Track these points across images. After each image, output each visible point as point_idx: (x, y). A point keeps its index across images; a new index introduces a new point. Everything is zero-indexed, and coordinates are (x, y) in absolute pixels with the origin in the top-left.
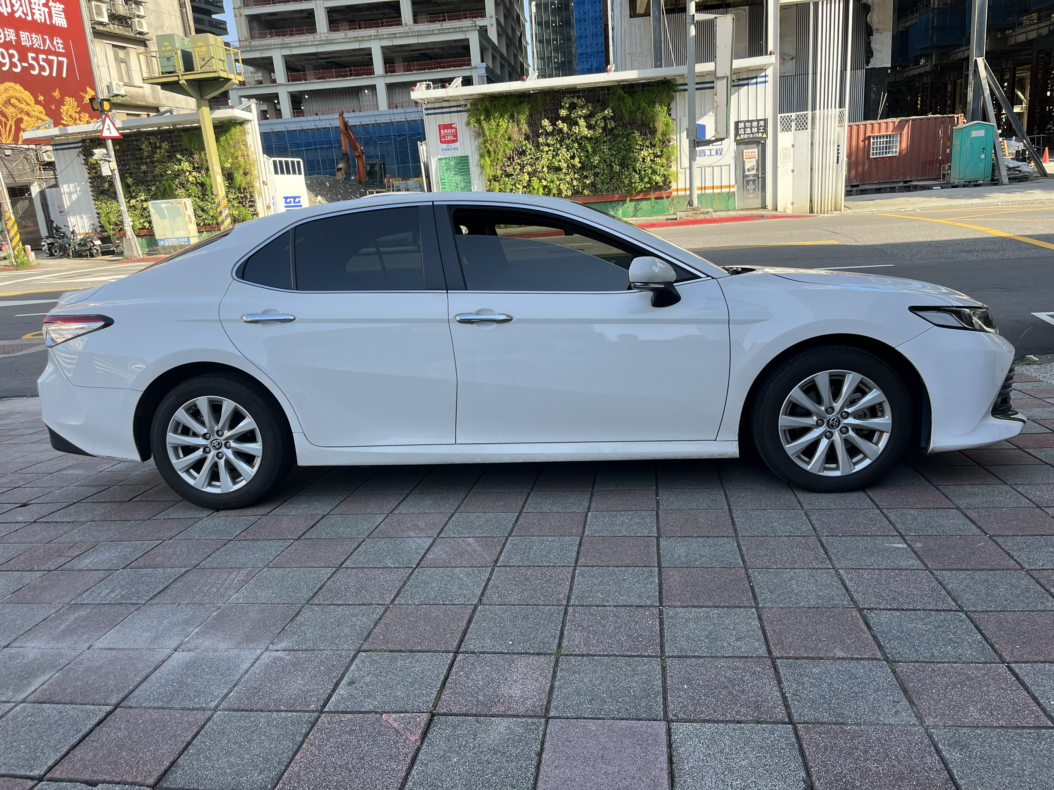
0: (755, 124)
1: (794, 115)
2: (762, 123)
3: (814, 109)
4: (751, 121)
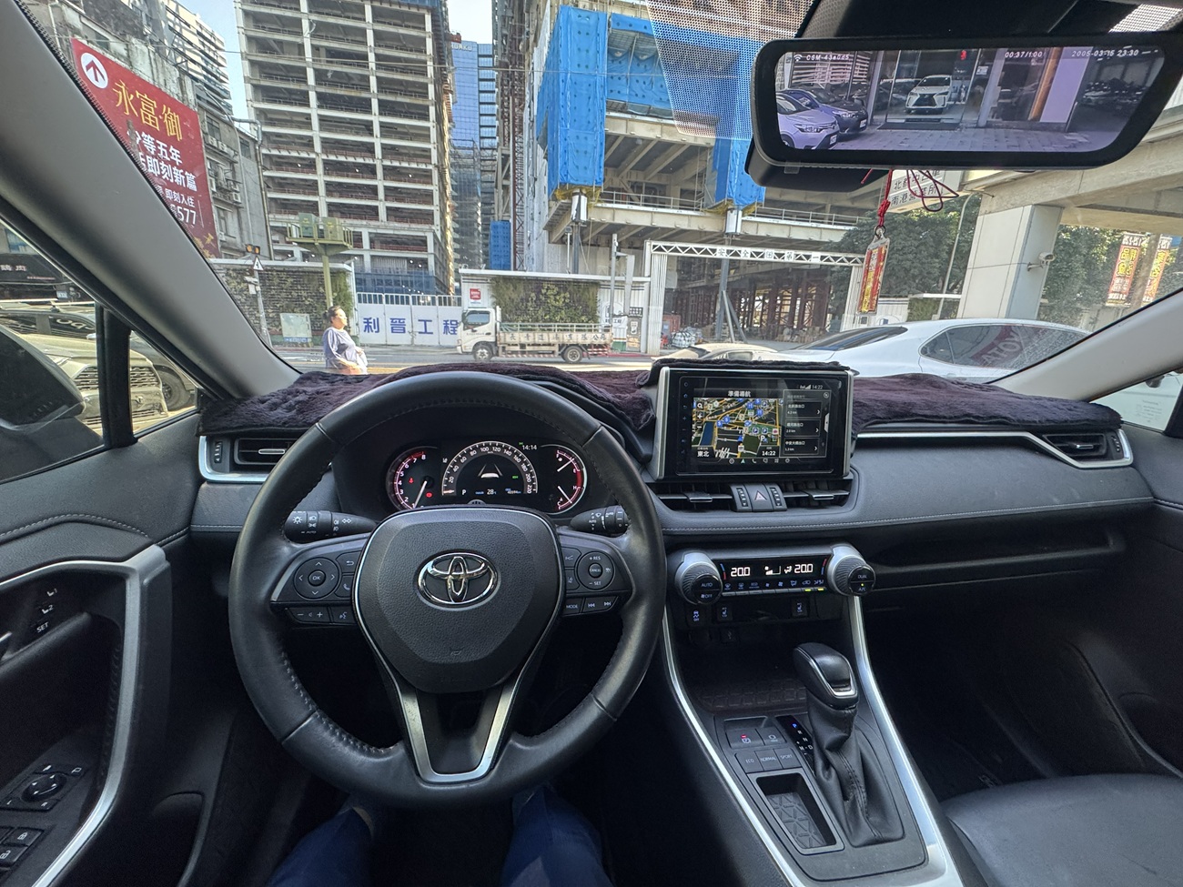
4: (636, 308)
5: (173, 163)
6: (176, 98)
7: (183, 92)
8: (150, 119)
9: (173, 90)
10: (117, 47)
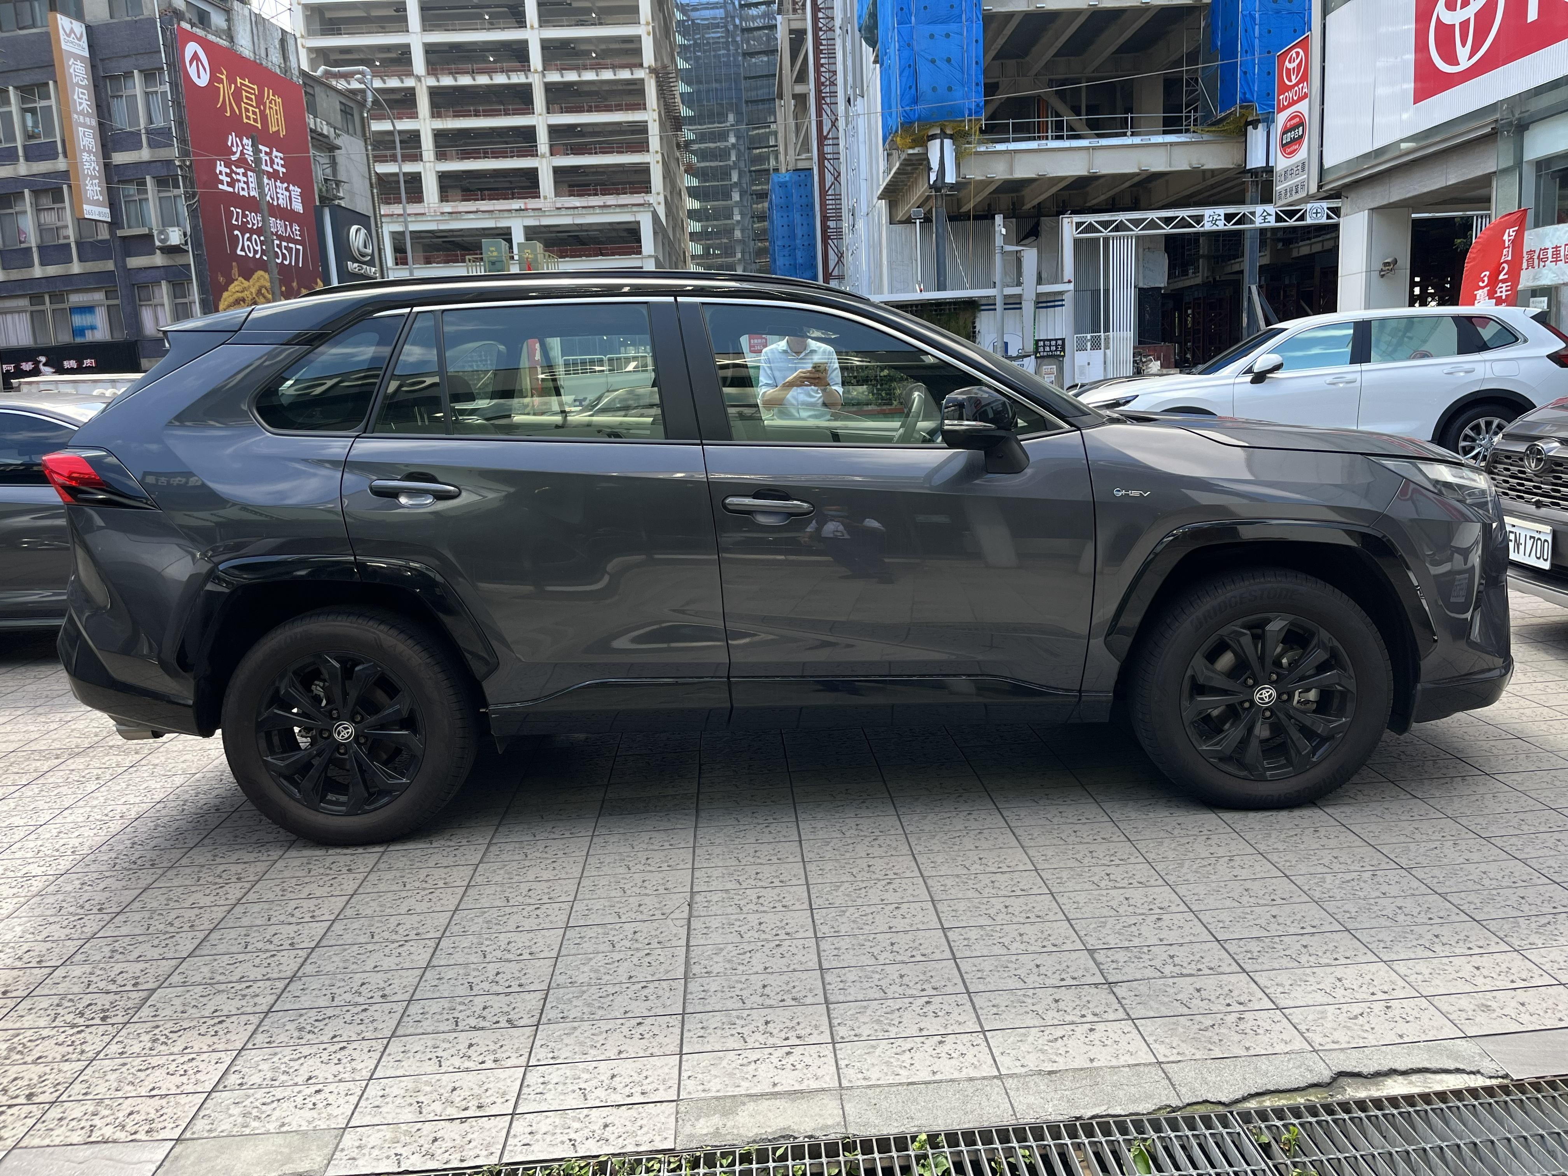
0: (1053, 343)
1: (1089, 336)
2: (1060, 342)
3: (1107, 330)
4: (1050, 340)
5: (274, 175)
6: (278, 71)
7: (285, 58)
8: (250, 114)
9: (275, 60)
10: (218, 19)
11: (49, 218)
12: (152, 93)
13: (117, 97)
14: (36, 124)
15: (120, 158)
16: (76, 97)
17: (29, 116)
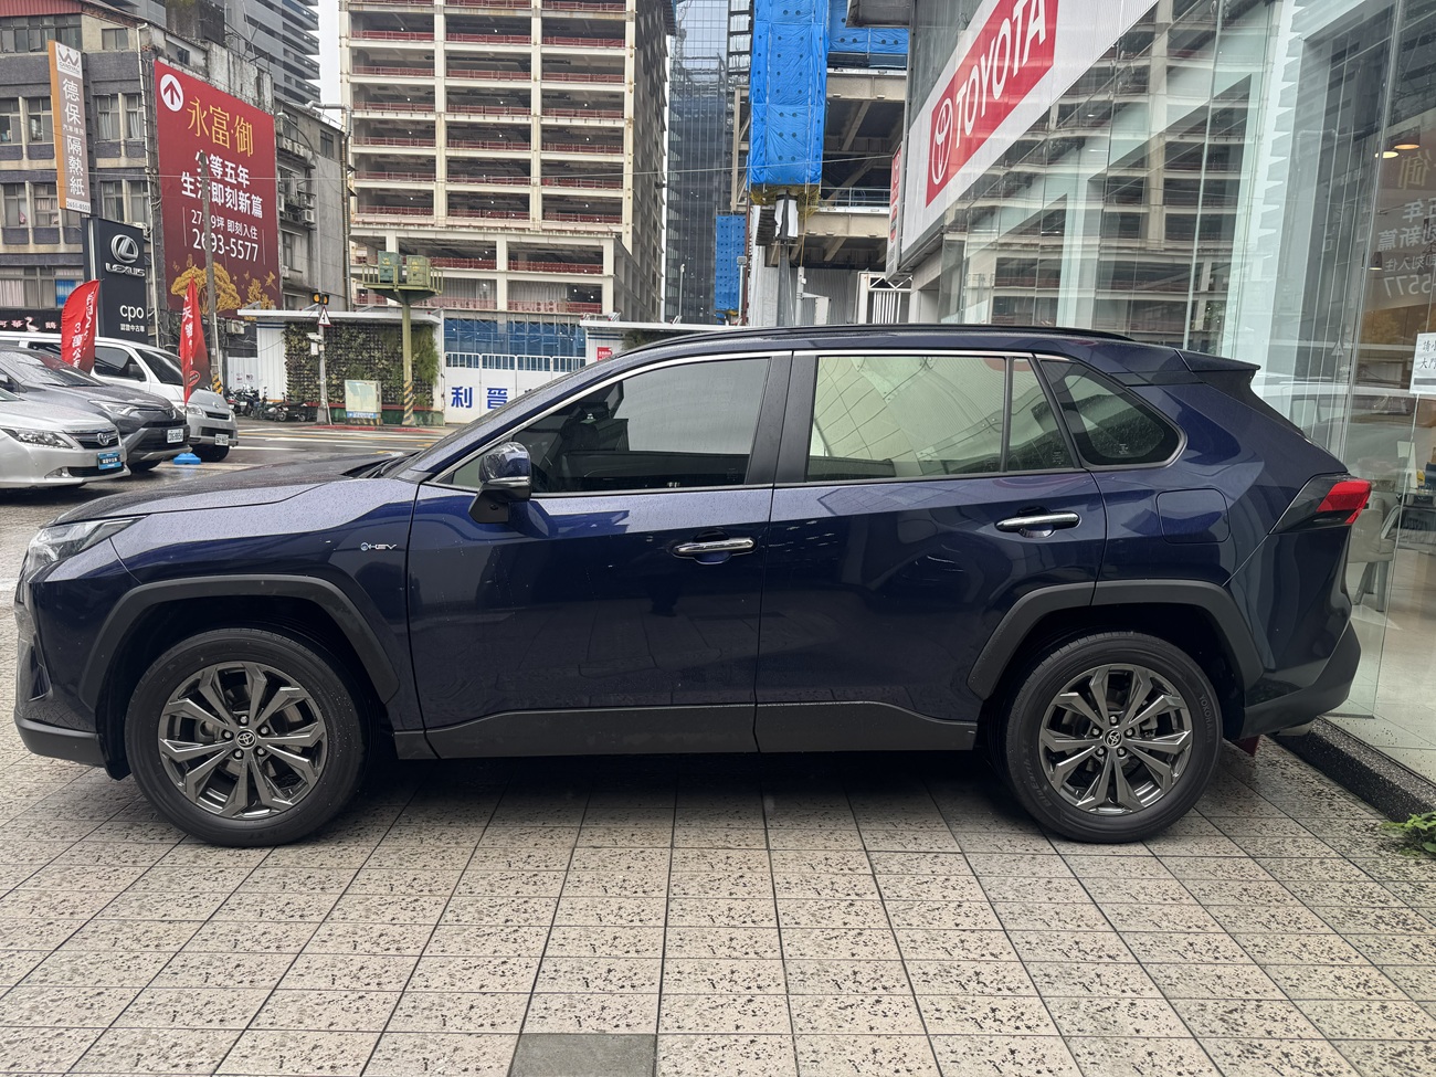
5: (239, 186)
6: (251, 103)
7: (259, 93)
8: (220, 137)
9: (249, 94)
10: (196, 58)
11: (44, 206)
12: (133, 113)
13: (105, 113)
14: (39, 130)
15: (102, 163)
16: (67, 110)
17: (34, 122)
